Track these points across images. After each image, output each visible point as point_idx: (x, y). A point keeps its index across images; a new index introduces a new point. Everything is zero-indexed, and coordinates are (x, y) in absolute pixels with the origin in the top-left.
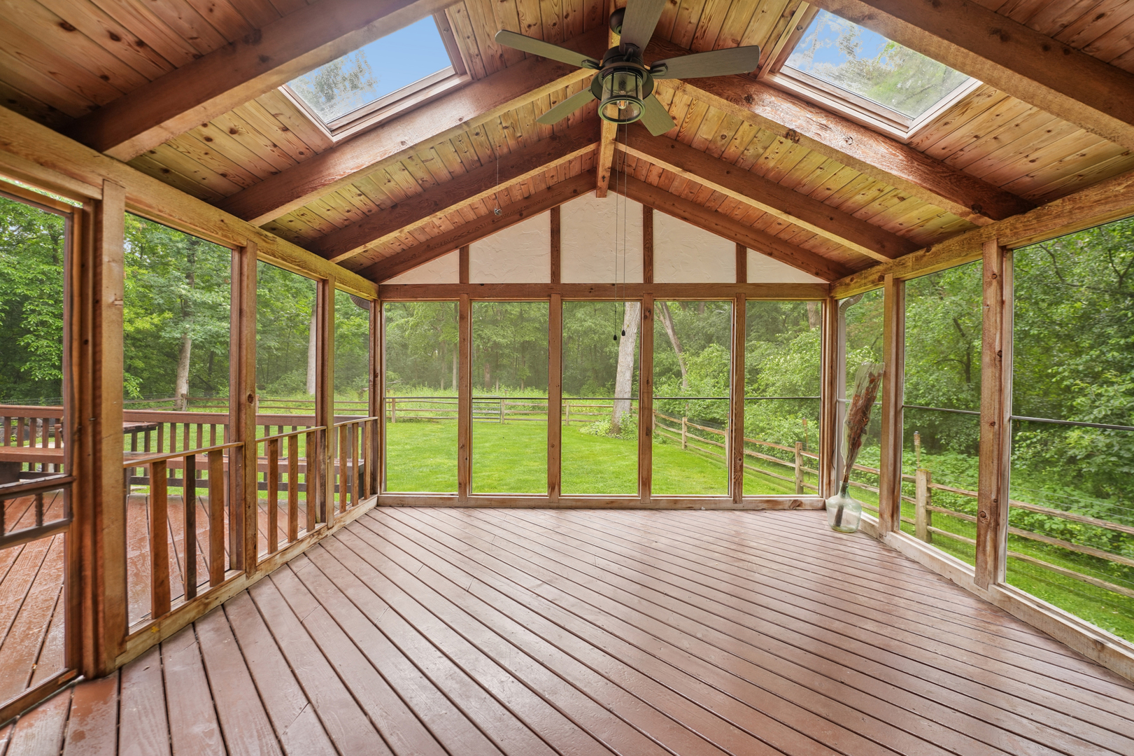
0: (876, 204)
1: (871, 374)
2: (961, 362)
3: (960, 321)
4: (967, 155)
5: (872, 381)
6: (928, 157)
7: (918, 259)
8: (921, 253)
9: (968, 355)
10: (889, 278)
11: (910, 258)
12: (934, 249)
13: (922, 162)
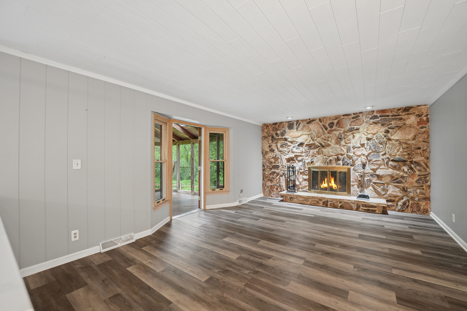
0: (176, 132)
1: (175, 162)
2: (186, 157)
3: (185, 147)
4: (189, 130)
5: (175, 163)
6: (184, 129)
7: (182, 142)
8: (182, 141)
9: (187, 155)
10: (177, 144)
11: (181, 141)
12: (184, 141)
13: (183, 130)
